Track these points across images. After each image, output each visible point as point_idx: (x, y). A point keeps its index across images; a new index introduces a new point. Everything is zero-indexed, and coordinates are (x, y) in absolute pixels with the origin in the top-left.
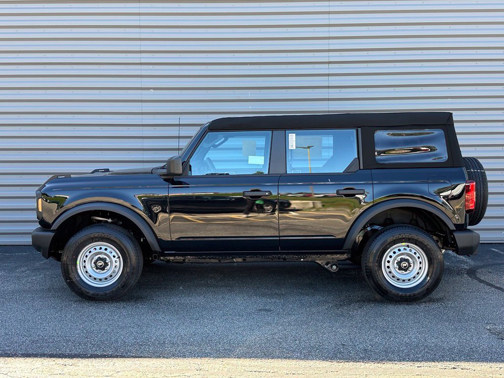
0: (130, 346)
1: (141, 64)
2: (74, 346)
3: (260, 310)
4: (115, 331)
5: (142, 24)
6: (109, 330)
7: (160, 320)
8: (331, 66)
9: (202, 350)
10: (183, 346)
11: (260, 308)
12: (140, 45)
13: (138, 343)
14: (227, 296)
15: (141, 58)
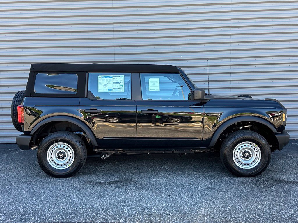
0: (134, 216)
1: (114, 31)
2: (97, 216)
3: (207, 188)
4: (120, 205)
5: (114, 6)
6: (116, 204)
7: (146, 196)
8: (232, 29)
9: (181, 219)
10: (168, 216)
11: (207, 187)
12: (113, 19)
13: (137, 214)
14: (181, 178)
15: (113, 27)
